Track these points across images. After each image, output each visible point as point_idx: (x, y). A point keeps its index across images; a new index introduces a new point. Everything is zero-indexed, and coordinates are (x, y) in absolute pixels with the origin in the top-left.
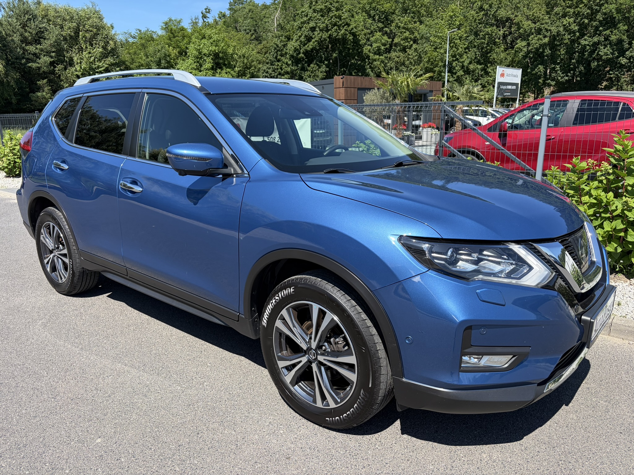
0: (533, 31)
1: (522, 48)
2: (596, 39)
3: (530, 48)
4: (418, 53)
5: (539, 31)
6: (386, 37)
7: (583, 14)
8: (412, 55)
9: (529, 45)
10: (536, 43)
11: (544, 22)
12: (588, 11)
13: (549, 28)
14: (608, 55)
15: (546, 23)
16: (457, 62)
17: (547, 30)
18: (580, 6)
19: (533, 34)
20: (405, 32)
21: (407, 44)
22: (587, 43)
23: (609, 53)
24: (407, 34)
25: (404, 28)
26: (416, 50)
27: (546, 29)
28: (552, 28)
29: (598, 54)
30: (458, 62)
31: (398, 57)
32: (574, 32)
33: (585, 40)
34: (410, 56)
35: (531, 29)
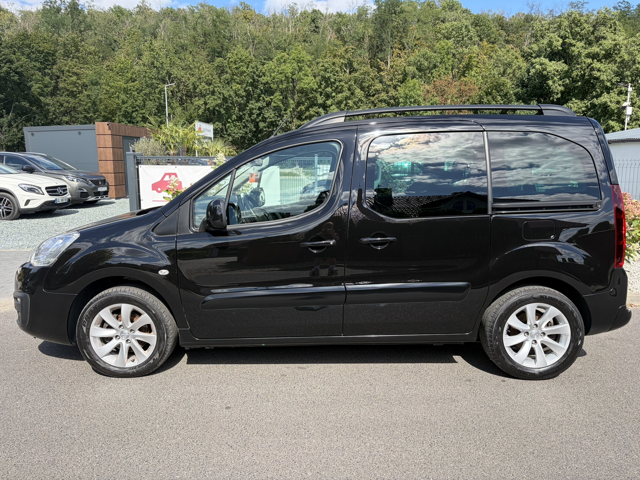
0: (208, 92)
1: (200, 106)
2: (259, 104)
3: (207, 107)
4: (91, 100)
5: (213, 93)
7: (248, 82)
8: (84, 101)
9: (206, 104)
11: (216, 85)
12: (251, 80)
13: (220, 91)
14: (271, 118)
15: (219, 86)
16: (136, 113)
17: (220, 93)
18: (244, 75)
19: (208, 94)
20: (71, 77)
21: (75, 89)
22: (253, 107)
24: (74, 78)
25: (69, 71)
26: (88, 96)
28: (224, 92)
29: (263, 117)
30: (138, 113)
31: (67, 102)
32: (242, 97)
33: (252, 104)
34: (82, 103)
35: (206, 90)
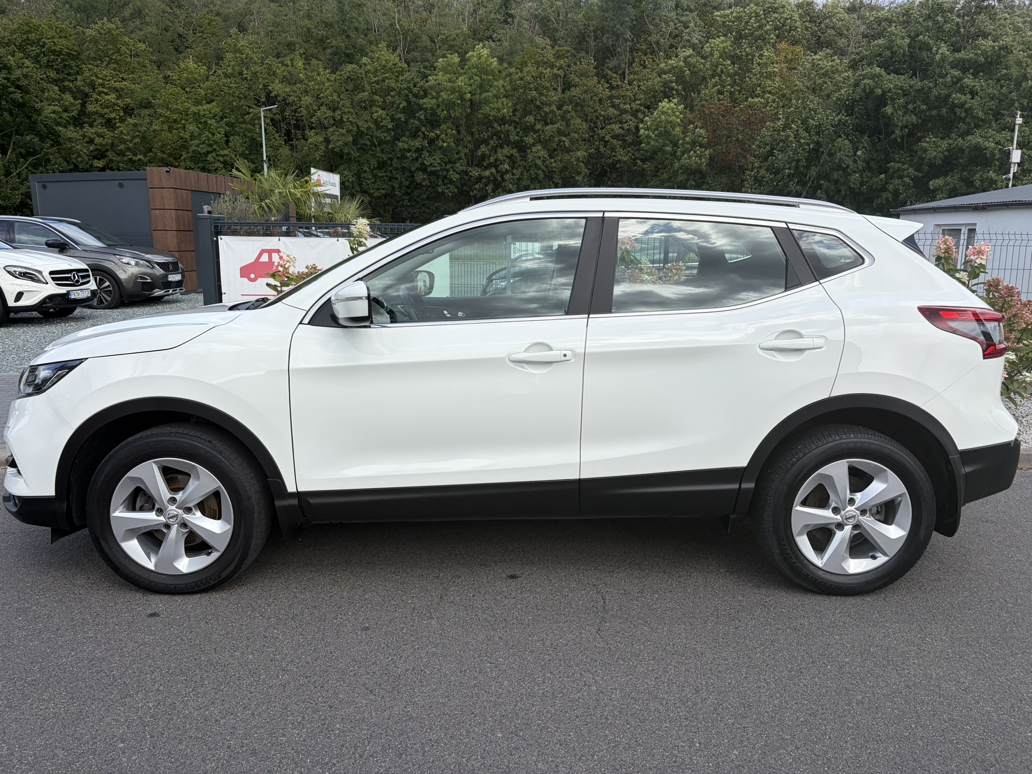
0: (332, 122)
1: (318, 144)
2: (417, 143)
3: (330, 147)
5: (339, 123)
6: (68, 97)
7: (398, 107)
8: (128, 134)
9: (327, 141)
10: (339, 140)
11: (346, 110)
12: (404, 103)
13: (353, 121)
15: (350, 113)
16: (214, 154)
17: (352, 124)
19: (332, 126)
20: (106, 94)
21: (113, 115)
22: (406, 147)
23: (436, 164)
24: (112, 97)
25: (102, 85)
26: (135, 125)
27: (350, 121)
28: (359, 122)
30: (217, 155)
33: (404, 142)
35: (328, 119)
